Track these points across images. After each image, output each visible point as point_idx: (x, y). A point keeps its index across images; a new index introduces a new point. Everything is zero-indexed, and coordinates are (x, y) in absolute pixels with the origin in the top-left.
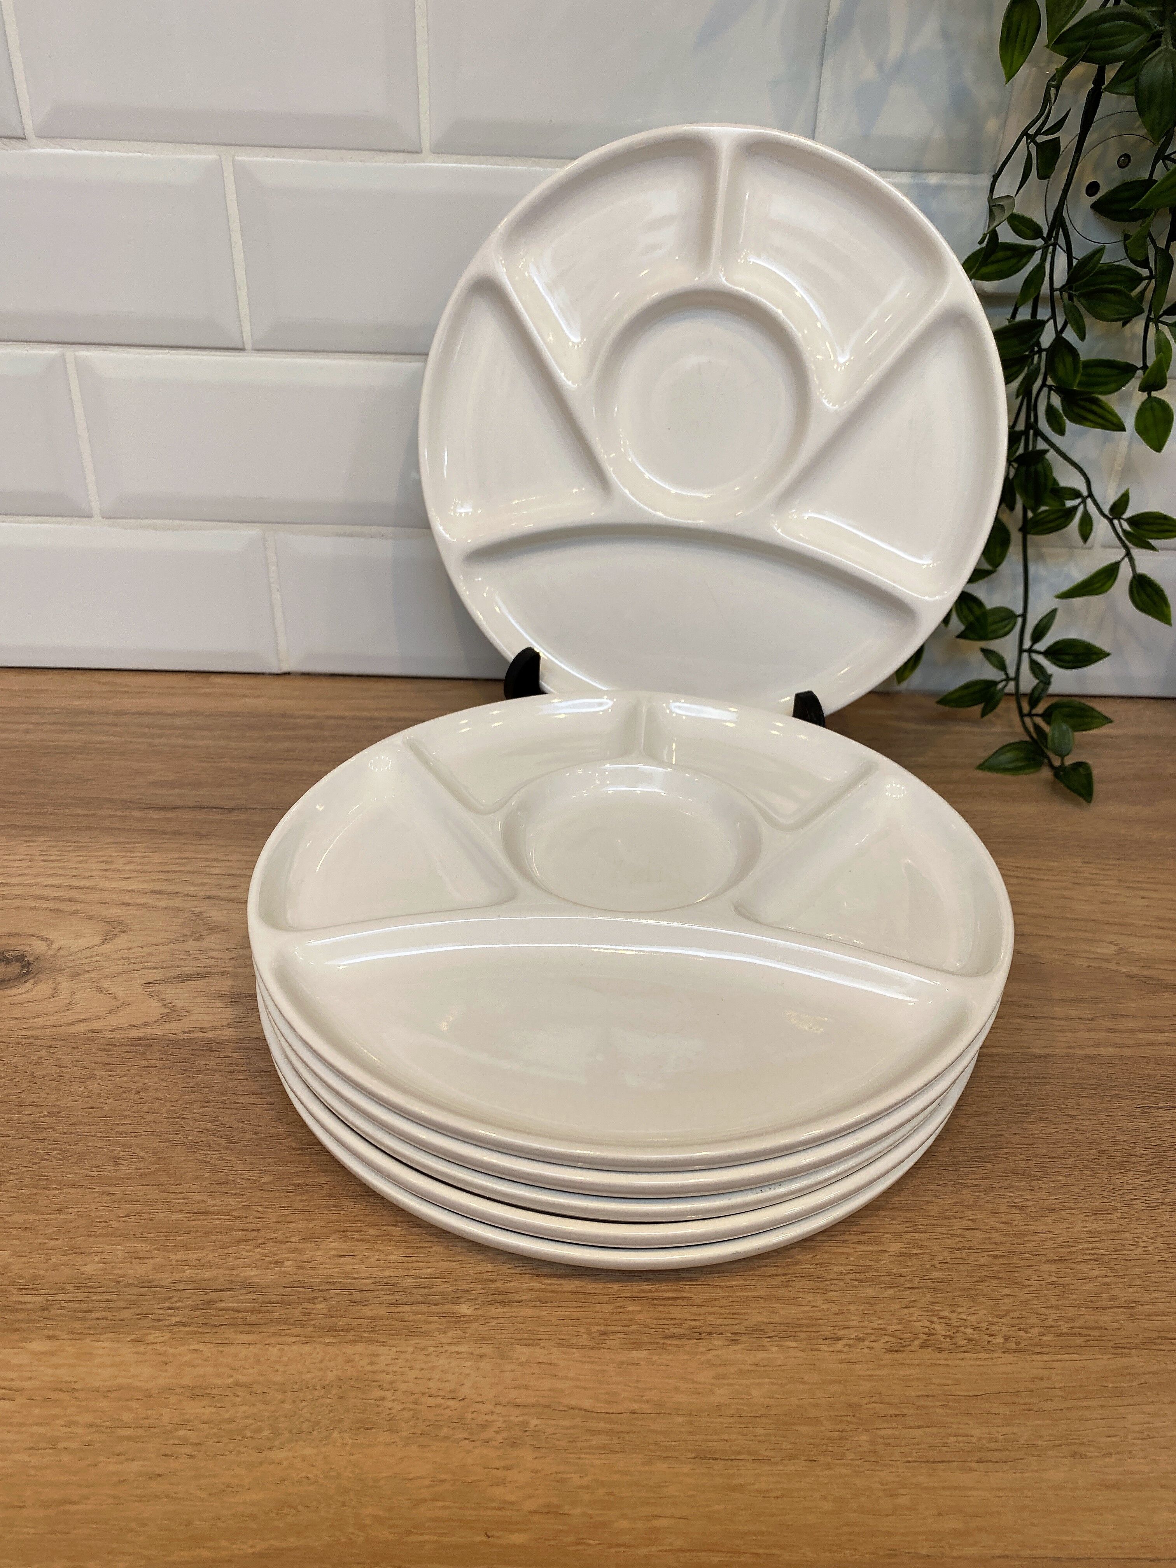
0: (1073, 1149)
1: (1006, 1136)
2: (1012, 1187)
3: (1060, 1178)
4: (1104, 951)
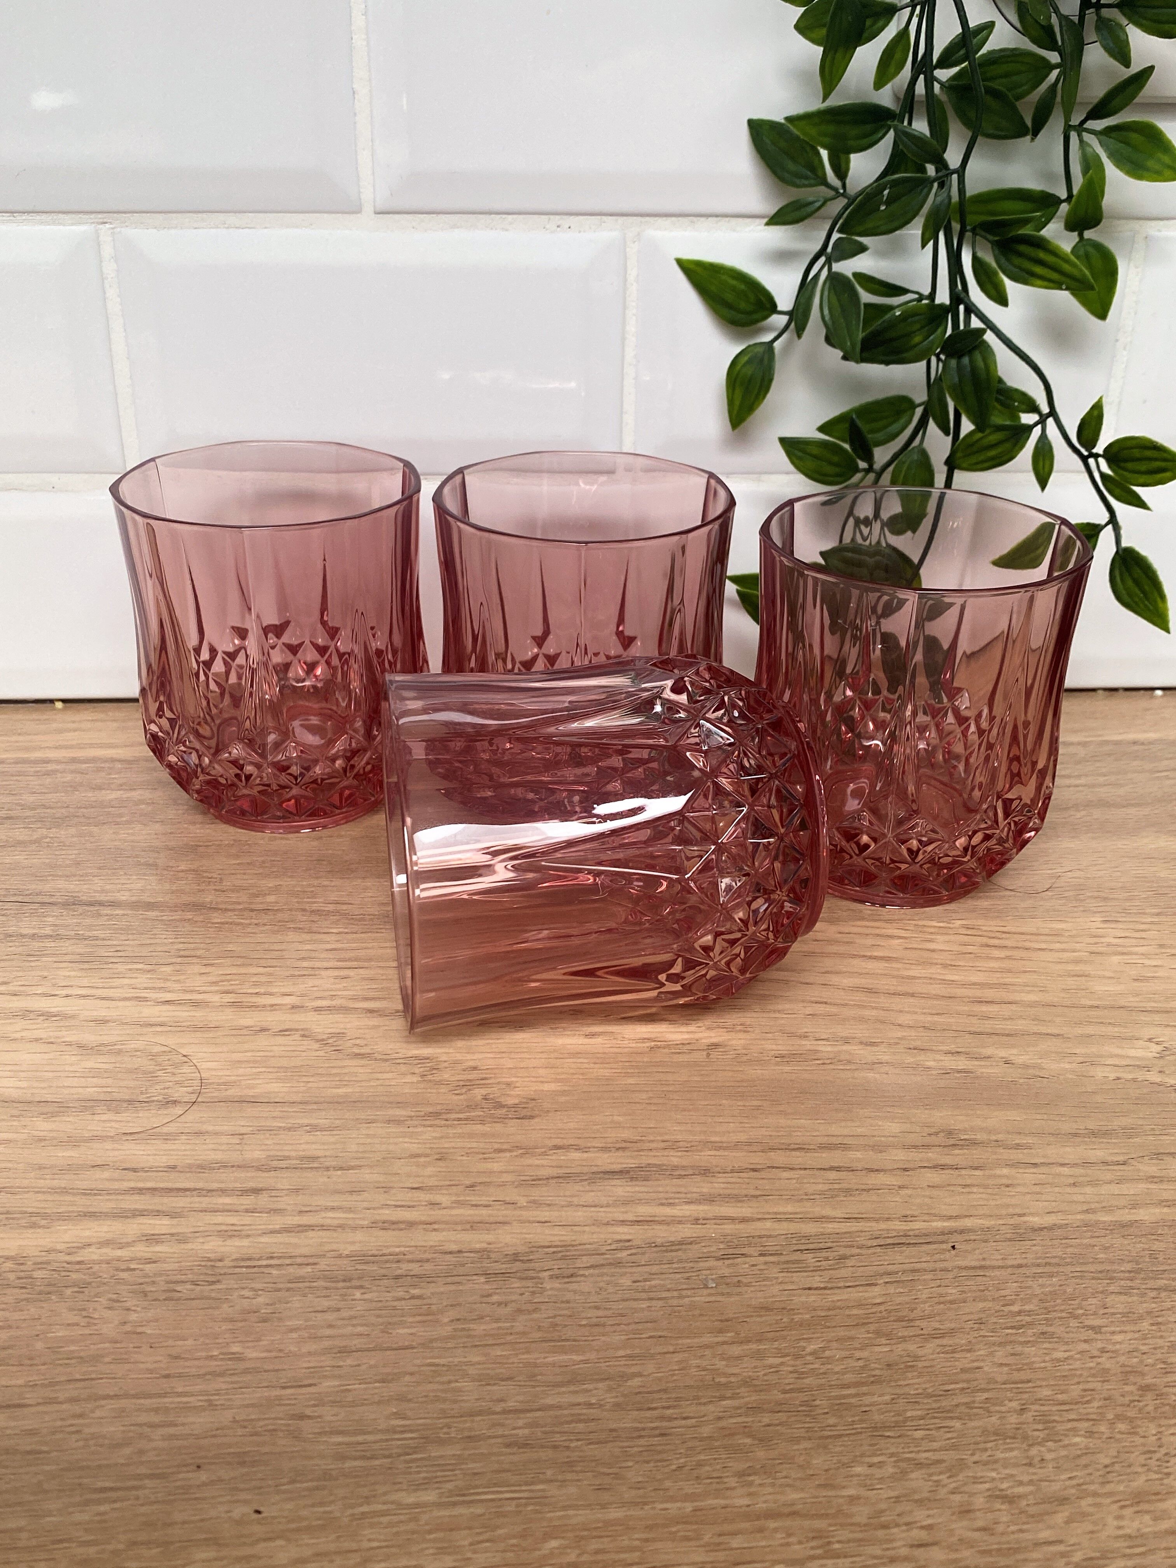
0: (1098, 1386)
1: (986, 1369)
2: (996, 1461)
3: (1077, 1440)
4: (1140, 1053)
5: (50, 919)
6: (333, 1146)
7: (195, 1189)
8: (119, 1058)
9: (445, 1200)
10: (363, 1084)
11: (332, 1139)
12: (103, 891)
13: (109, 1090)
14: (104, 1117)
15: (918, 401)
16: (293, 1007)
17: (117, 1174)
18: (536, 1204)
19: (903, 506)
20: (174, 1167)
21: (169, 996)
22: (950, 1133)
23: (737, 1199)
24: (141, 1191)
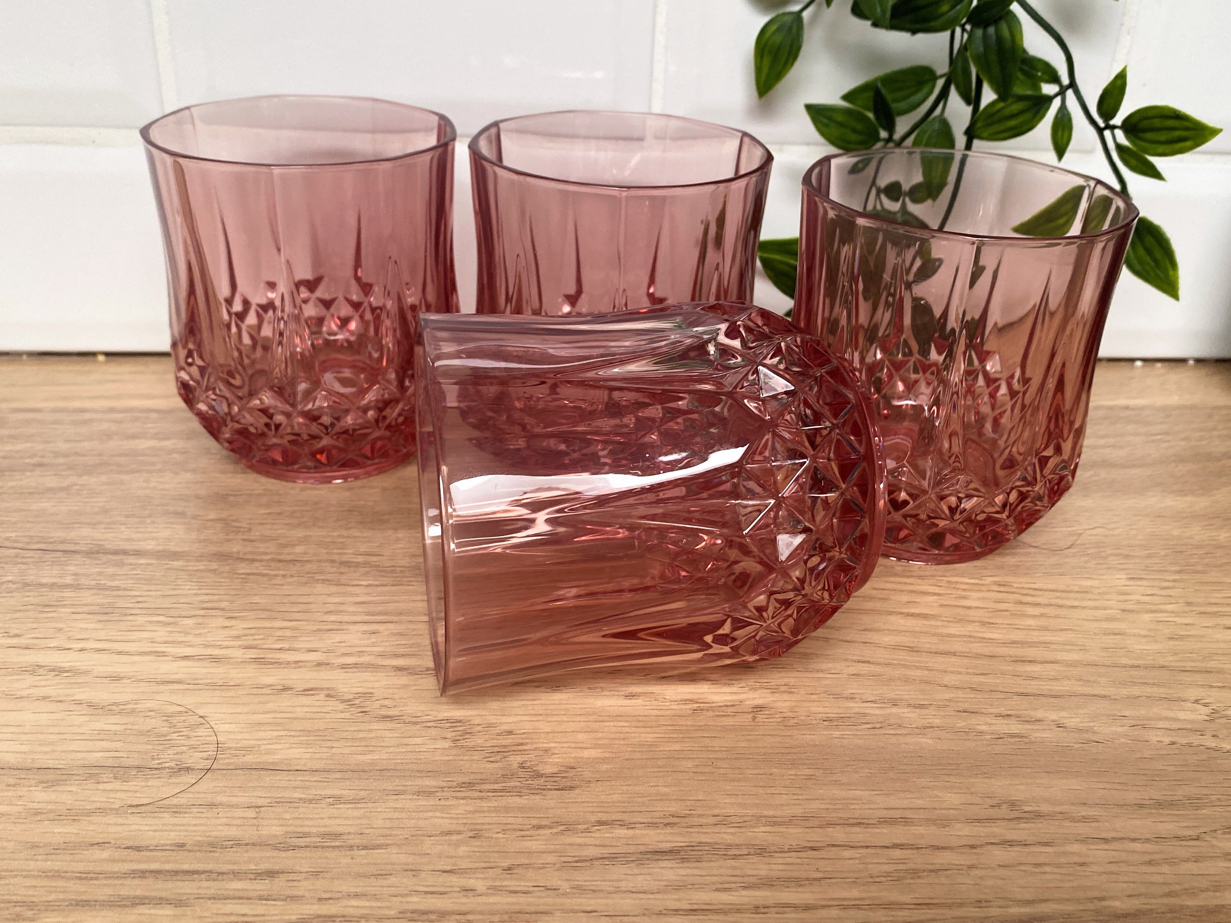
4: (1189, 716)
5: (71, 568)
6: (359, 822)
7: (204, 872)
8: (132, 719)
9: (480, 885)
10: (392, 750)
11: (357, 813)
12: (128, 540)
13: (117, 754)
14: (109, 786)
15: (939, 72)
16: (319, 664)
17: (117, 854)
18: (580, 889)
19: (924, 174)
20: (181, 846)
21: (189, 651)
22: (1013, 804)
23: (798, 882)
24: (143, 874)
